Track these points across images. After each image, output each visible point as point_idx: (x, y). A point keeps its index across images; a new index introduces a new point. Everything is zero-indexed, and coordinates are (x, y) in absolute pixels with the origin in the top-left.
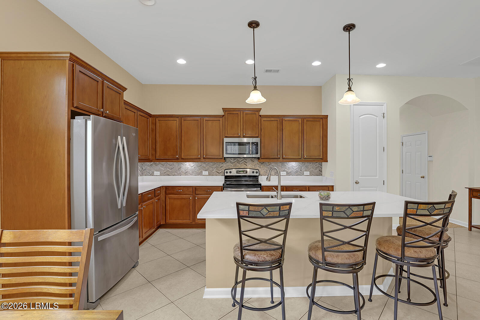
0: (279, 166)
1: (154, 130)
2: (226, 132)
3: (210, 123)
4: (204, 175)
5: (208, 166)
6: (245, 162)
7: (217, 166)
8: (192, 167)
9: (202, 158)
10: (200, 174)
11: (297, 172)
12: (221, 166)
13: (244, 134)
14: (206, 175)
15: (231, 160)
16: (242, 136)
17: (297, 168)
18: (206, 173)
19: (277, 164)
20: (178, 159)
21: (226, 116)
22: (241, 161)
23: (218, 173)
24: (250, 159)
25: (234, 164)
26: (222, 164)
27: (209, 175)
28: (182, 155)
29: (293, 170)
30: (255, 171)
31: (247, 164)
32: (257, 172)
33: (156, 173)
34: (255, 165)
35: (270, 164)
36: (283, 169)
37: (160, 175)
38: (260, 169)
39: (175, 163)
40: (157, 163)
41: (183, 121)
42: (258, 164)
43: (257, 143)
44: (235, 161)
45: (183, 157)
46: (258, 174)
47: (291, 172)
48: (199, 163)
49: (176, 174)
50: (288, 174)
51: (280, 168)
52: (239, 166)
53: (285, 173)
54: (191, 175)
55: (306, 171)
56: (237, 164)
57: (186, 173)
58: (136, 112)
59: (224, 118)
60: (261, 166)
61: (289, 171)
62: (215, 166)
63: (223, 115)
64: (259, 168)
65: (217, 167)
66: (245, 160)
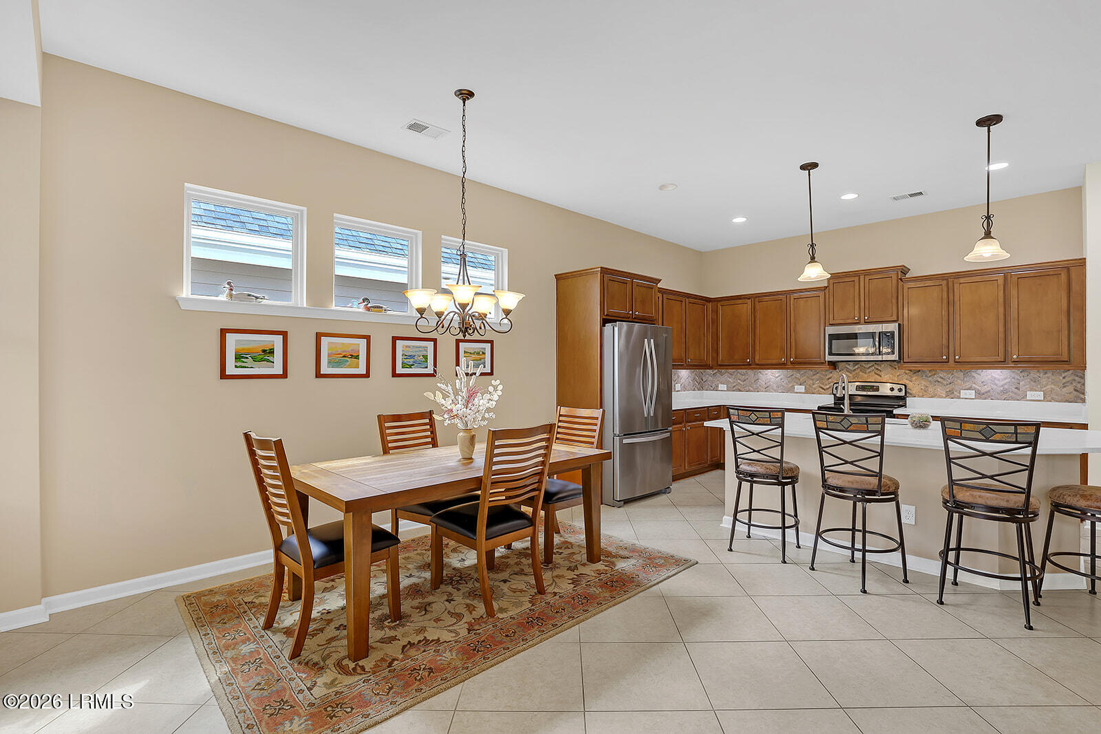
0: (958, 378)
1: (715, 322)
2: (831, 316)
3: (802, 302)
4: (797, 393)
5: (805, 377)
6: (877, 369)
7: (822, 376)
8: (777, 378)
9: (789, 363)
10: (791, 390)
11: (1005, 392)
12: (828, 377)
13: (866, 318)
14: (800, 393)
15: (847, 366)
16: (862, 321)
17: (1005, 384)
18: (802, 388)
19: (952, 374)
20: (749, 364)
21: (831, 287)
22: (869, 368)
23: (823, 389)
24: (889, 363)
25: (854, 373)
26: (831, 373)
27: (807, 392)
28: (757, 357)
29: (995, 387)
30: (896, 387)
31: (882, 374)
32: (900, 390)
33: (721, 387)
34: (900, 375)
35: (935, 374)
36: (968, 385)
37: (728, 390)
38: (910, 385)
39: (750, 372)
40: (723, 371)
41: (757, 303)
42: (906, 374)
43: (893, 333)
44: (856, 367)
45: (757, 361)
46: (902, 394)
47: (989, 391)
48: (790, 372)
49: (751, 389)
50: (980, 395)
51: (960, 381)
52: (865, 377)
53: (972, 394)
54: (776, 391)
55: (1031, 390)
56: (861, 373)
57: (767, 389)
58: (683, 300)
59: (827, 291)
60: (914, 379)
61: (983, 390)
62: (817, 377)
63: (826, 287)
64: (907, 382)
65: (820, 379)
66: (876, 366)
